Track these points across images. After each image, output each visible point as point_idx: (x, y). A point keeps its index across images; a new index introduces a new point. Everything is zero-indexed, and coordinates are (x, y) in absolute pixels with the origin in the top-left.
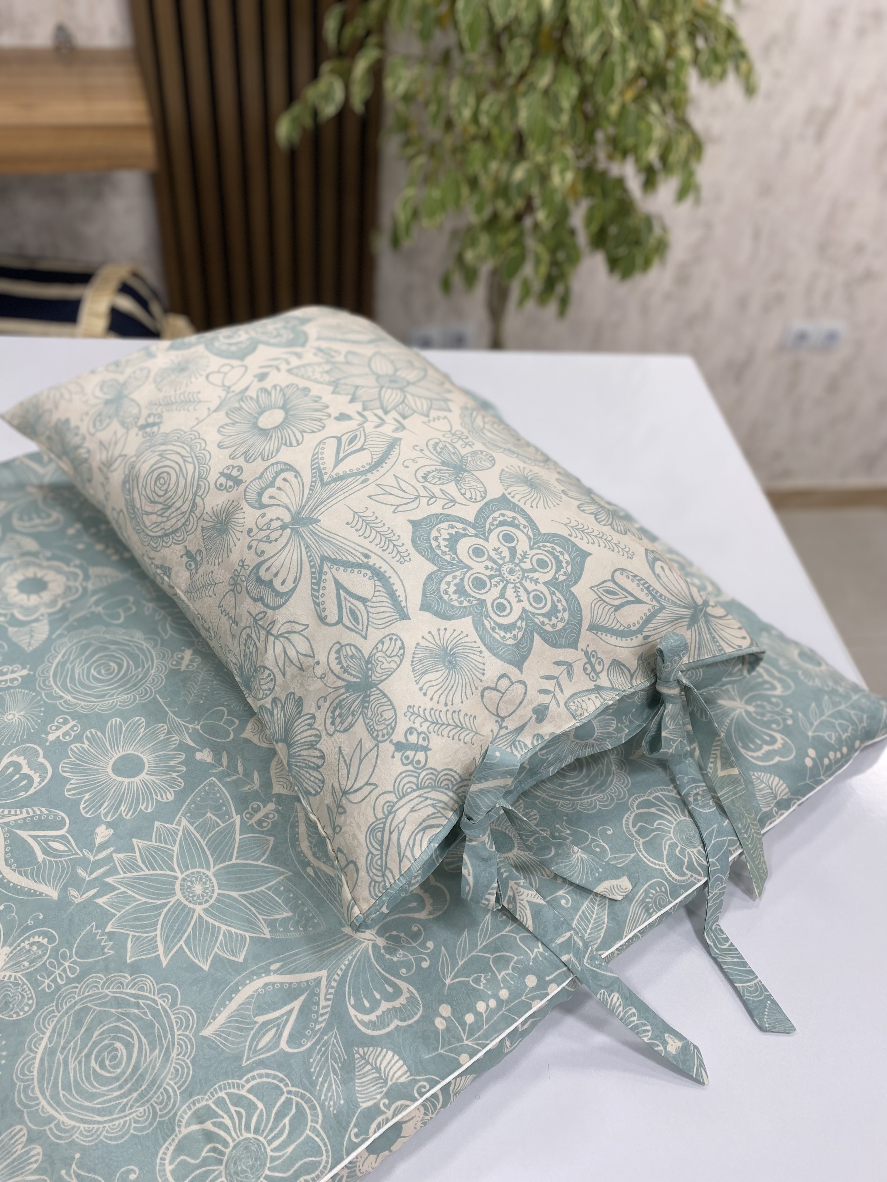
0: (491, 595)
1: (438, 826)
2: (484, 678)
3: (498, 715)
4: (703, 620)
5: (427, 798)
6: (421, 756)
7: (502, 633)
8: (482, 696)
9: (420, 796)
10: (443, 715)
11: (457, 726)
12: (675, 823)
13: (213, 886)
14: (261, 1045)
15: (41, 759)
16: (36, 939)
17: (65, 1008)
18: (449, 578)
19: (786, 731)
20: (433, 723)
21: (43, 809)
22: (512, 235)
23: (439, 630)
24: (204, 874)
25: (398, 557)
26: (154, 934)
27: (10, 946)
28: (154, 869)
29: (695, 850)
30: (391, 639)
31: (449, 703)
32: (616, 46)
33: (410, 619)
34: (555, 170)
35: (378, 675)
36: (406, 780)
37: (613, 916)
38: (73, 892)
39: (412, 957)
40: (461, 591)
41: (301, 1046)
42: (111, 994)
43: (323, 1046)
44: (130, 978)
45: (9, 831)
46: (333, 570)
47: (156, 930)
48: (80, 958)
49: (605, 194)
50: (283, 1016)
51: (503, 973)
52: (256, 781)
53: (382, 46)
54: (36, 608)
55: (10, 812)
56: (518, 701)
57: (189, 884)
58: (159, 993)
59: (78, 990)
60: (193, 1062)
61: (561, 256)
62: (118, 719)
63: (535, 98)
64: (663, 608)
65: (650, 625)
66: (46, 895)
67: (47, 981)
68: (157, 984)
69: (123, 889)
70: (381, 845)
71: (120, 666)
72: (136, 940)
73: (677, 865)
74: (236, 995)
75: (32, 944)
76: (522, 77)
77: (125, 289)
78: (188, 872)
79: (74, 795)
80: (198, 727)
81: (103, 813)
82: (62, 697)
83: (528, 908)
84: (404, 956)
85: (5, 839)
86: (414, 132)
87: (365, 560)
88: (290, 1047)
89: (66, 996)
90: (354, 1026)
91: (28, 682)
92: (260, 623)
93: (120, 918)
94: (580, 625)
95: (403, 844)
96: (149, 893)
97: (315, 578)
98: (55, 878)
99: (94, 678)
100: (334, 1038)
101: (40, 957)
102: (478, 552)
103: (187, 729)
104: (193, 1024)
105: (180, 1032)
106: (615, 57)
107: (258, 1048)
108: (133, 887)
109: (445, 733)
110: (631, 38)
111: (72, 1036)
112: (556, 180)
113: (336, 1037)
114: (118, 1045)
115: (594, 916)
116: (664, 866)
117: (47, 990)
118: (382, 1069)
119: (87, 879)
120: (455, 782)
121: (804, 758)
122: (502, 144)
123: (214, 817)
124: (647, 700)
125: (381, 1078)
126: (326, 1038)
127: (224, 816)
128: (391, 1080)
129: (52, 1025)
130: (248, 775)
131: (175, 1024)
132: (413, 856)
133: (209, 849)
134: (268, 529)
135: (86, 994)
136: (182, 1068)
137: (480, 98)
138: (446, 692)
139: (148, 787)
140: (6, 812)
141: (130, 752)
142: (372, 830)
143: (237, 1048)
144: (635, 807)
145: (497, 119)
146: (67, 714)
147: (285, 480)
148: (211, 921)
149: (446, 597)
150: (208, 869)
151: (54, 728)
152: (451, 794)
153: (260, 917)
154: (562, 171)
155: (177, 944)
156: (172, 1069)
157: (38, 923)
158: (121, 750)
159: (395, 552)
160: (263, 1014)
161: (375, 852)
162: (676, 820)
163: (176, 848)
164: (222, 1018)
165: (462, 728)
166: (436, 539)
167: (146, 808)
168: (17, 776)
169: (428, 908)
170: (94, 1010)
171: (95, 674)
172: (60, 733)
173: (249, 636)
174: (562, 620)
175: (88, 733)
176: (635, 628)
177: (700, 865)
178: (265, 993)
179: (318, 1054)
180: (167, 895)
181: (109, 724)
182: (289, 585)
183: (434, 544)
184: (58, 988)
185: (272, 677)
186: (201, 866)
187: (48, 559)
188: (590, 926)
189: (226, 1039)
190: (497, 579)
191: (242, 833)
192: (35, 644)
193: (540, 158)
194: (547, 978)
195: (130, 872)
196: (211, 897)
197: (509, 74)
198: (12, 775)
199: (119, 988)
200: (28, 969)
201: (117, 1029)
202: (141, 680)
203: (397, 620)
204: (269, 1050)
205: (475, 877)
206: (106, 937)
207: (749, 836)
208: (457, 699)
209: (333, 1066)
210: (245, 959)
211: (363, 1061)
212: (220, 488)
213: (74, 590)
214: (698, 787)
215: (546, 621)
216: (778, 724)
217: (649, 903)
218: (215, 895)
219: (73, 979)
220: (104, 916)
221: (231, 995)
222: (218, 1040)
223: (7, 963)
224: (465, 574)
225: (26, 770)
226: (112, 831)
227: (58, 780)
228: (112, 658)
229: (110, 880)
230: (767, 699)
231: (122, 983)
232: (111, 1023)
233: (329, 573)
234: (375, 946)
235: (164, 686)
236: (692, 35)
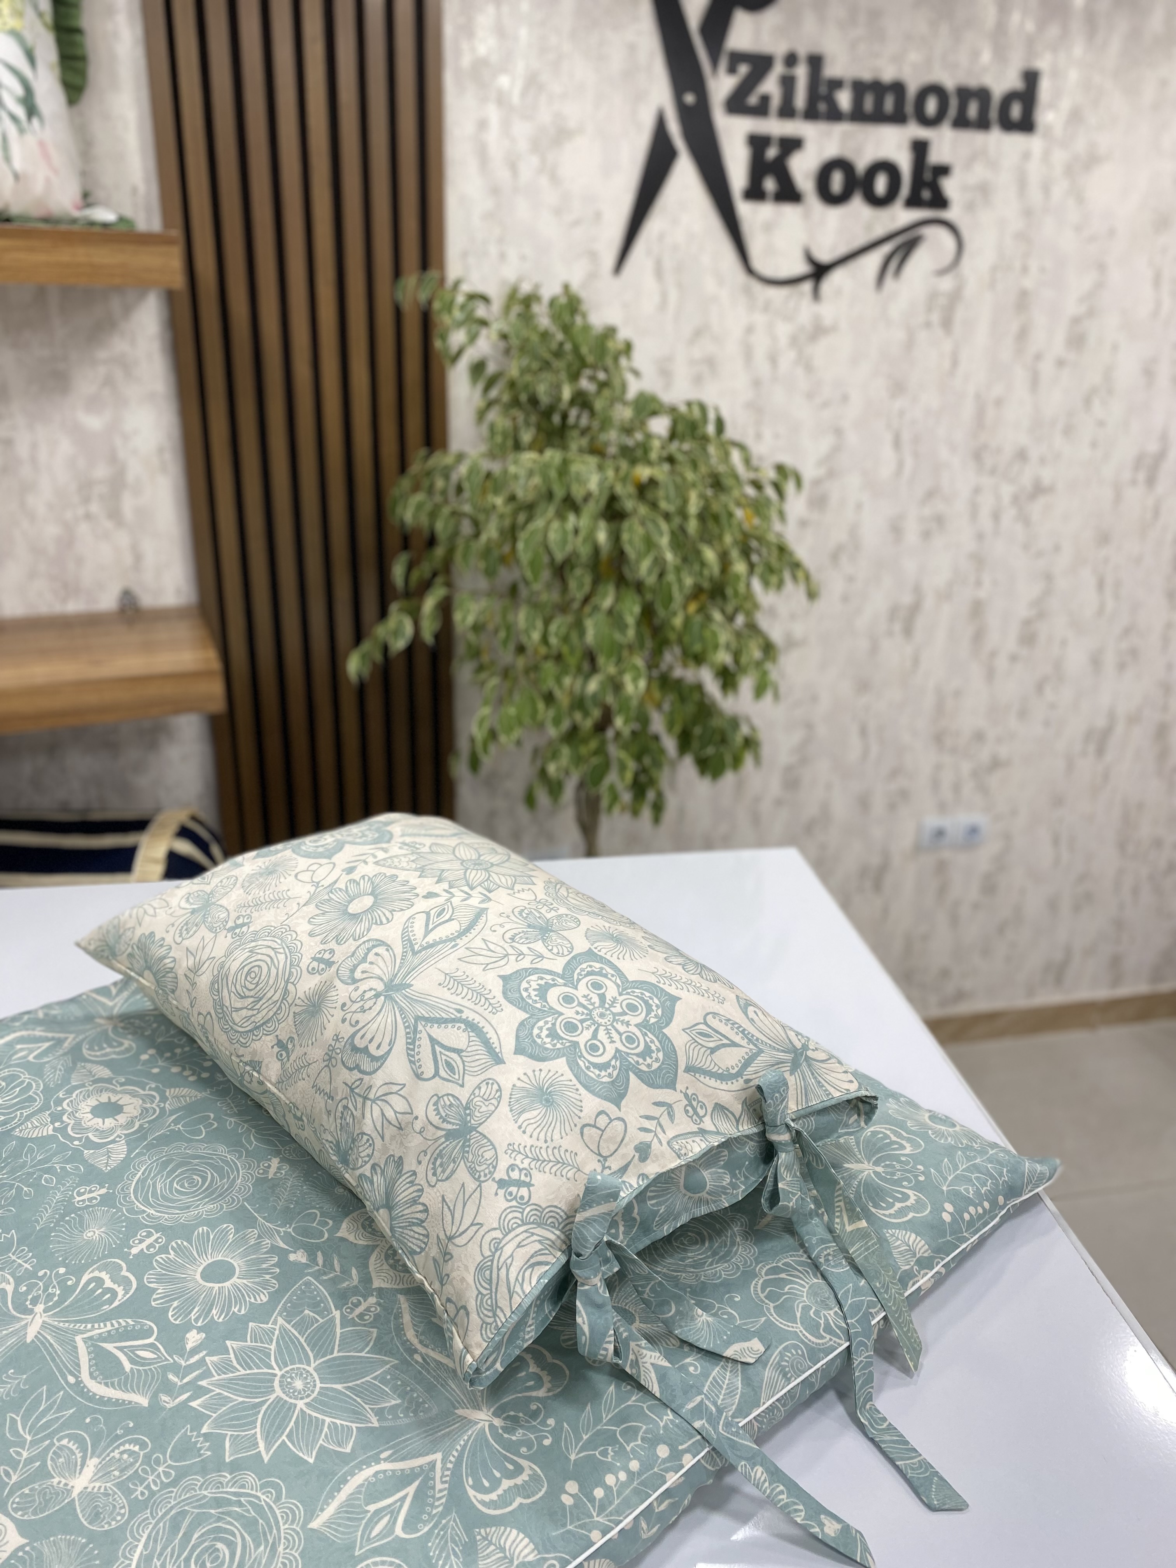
0: (582, 1038)
1: (547, 1263)
2: (582, 1115)
3: (600, 1155)
4: (804, 1064)
5: (533, 1234)
6: (524, 1191)
7: (597, 1072)
8: (582, 1134)
9: (526, 1231)
10: (543, 1152)
11: (559, 1162)
12: (807, 1286)
13: (315, 1381)
14: (374, 1534)
15: (124, 1273)
16: (127, 1447)
17: (160, 1514)
18: (541, 1023)
19: (918, 1187)
20: (534, 1159)
21: (129, 1321)
22: (593, 744)
23: (534, 1071)
24: (304, 1369)
25: (490, 1008)
26: (253, 1432)
27: (99, 1457)
28: (250, 1368)
29: (832, 1312)
30: (487, 1084)
31: (549, 1139)
32: (670, 568)
33: (505, 1063)
34: (627, 679)
35: (476, 1119)
36: (510, 1216)
37: (747, 1381)
38: (164, 1398)
39: (532, 1436)
40: (553, 1034)
41: (418, 1531)
42: (210, 1495)
43: (442, 1529)
44: (229, 1477)
45: (93, 1345)
46: (428, 1028)
47: (256, 1427)
48: (175, 1461)
49: (683, 699)
50: (396, 1502)
51: (632, 1444)
52: (354, 1277)
53: (449, 584)
54: (112, 1130)
55: (93, 1326)
56: (619, 1140)
57: (289, 1380)
58: (261, 1490)
59: (173, 1495)
60: (302, 1555)
61: (647, 761)
62: (205, 1228)
63: (601, 617)
64: (761, 1051)
65: (749, 1069)
66: (136, 1403)
67: (140, 1489)
68: (259, 1480)
69: (218, 1391)
70: (490, 1284)
71: (204, 1179)
72: (235, 1439)
73: (813, 1328)
74: (345, 1485)
75: (122, 1453)
76: (586, 600)
77: (184, 833)
78: (288, 1369)
79: (161, 1304)
80: (290, 1230)
81: (193, 1318)
82: (144, 1212)
83: (652, 1371)
84: (524, 1435)
85: (89, 1353)
86: (485, 658)
87: (459, 1015)
88: (405, 1533)
89: (160, 1502)
90: (474, 1506)
91: (106, 1200)
92: (356, 1091)
93: (216, 1419)
94: (677, 1066)
95: (512, 1280)
96: (245, 1392)
97: (410, 1038)
98: (144, 1386)
99: (177, 1191)
100: (453, 1521)
101: (132, 1464)
102: (568, 999)
103: (278, 1232)
104: (300, 1518)
105: (287, 1526)
106: (671, 577)
107: (372, 1536)
108: (229, 1388)
109: (547, 1169)
110: (685, 560)
111: (169, 1541)
112: (630, 688)
113: (455, 1521)
114: (220, 1545)
115: (727, 1382)
116: (799, 1328)
117: (140, 1498)
118: (507, 1548)
119: (179, 1383)
120: (560, 1220)
121: (941, 1213)
122: (572, 661)
123: (312, 1314)
124: (761, 1154)
125: (505, 1557)
126: (444, 1522)
127: (324, 1311)
128: (518, 1558)
129: (147, 1532)
130: (345, 1272)
131: (280, 1519)
132: (524, 1292)
133: (308, 1345)
134: (362, 1000)
135: (183, 1498)
136: (291, 1561)
137: (547, 622)
138: (545, 1129)
139: (240, 1290)
140: (89, 1326)
141: (220, 1258)
142: (480, 1269)
143: (349, 1538)
144: (763, 1274)
145: (566, 639)
146: (150, 1227)
147: (377, 954)
148: (314, 1414)
149: (539, 1041)
150: (309, 1364)
151: (137, 1242)
152: (558, 1233)
153: (367, 1407)
154: (635, 680)
155: (278, 1439)
156: (280, 1565)
157: (128, 1431)
158: (209, 1257)
159: (487, 1004)
160: (374, 1503)
161: (484, 1292)
162: (808, 1283)
163: (273, 1347)
164: (331, 1509)
165: (564, 1164)
166: (526, 990)
167: (239, 1311)
168: (100, 1291)
169: (547, 1385)
170: (193, 1513)
171: (178, 1188)
172: (143, 1246)
173: (346, 1107)
174: (657, 1060)
175: (173, 1244)
176: (734, 1072)
177: (839, 1327)
178: (376, 1481)
179: (436, 1538)
180: (264, 1393)
181: (196, 1233)
182: (385, 1048)
183: (525, 994)
184: (152, 1493)
185: (371, 1142)
186: (301, 1362)
187: (122, 1085)
188: (723, 1392)
189: (336, 1530)
190: (588, 1023)
191: (342, 1327)
192: (113, 1164)
193: (612, 670)
194: (680, 1448)
195: (225, 1373)
196: (313, 1392)
197: (573, 600)
198: (93, 1291)
199: (218, 1488)
200: (119, 1477)
201: (219, 1529)
202: (227, 1190)
203: (492, 1066)
204: (384, 1537)
205: (590, 1325)
206: (201, 1439)
207: (890, 1297)
208: (556, 1136)
209: (453, 1549)
210: (353, 1449)
211: (486, 1542)
212: (312, 972)
213: (151, 1111)
214: (829, 1248)
215: (641, 1061)
216: (910, 1181)
217: (786, 1367)
218: (317, 1390)
219: (168, 1484)
220: (199, 1419)
221: (339, 1485)
222: (328, 1532)
223: (95, 1474)
224: (556, 1019)
225: (109, 1284)
226: (204, 1335)
227: (144, 1292)
228: (195, 1171)
229: (203, 1383)
230: (897, 1158)
231: (221, 1483)
232: (211, 1524)
233: (424, 1031)
234: (491, 1426)
235: (252, 1194)
236: (746, 552)
